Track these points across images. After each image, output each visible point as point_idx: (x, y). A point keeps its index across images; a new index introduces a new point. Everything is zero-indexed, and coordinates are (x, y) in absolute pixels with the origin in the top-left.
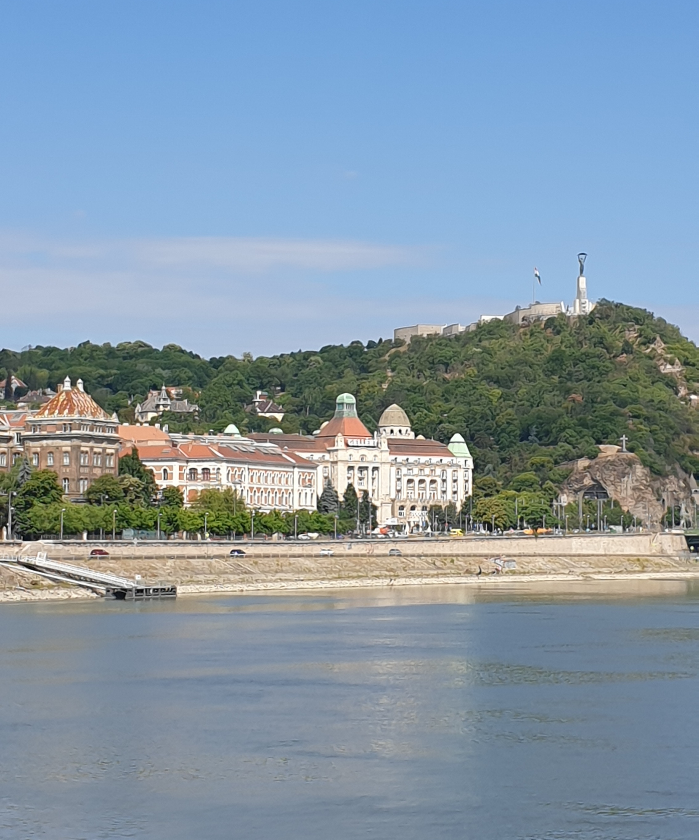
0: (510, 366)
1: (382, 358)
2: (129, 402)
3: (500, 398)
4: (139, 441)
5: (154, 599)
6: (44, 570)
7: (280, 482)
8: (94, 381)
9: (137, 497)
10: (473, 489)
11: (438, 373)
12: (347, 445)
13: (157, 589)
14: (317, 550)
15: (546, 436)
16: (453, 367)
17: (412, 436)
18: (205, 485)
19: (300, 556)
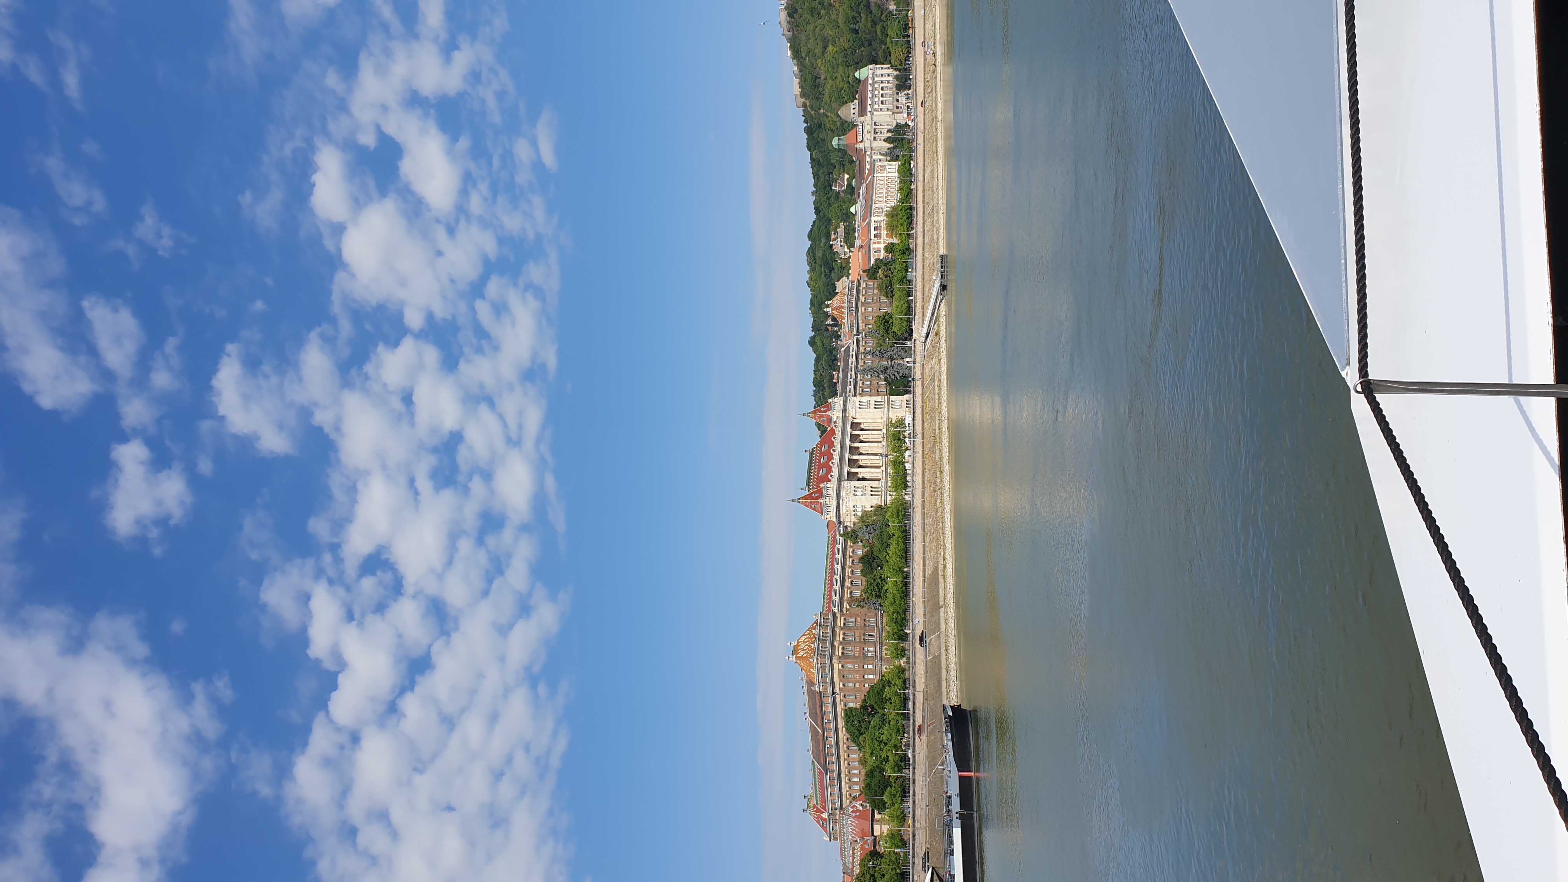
0: (816, 40)
1: (813, 115)
2: (839, 261)
3: (834, 46)
4: (859, 267)
5: (947, 268)
6: (929, 328)
7: (882, 184)
8: (828, 280)
9: (890, 270)
10: (886, 64)
11: (821, 83)
12: (862, 141)
13: (941, 266)
14: (920, 165)
15: (856, 19)
16: (817, 74)
17: (856, 102)
18: (884, 230)
19: (924, 176)
